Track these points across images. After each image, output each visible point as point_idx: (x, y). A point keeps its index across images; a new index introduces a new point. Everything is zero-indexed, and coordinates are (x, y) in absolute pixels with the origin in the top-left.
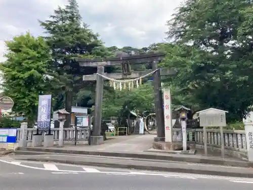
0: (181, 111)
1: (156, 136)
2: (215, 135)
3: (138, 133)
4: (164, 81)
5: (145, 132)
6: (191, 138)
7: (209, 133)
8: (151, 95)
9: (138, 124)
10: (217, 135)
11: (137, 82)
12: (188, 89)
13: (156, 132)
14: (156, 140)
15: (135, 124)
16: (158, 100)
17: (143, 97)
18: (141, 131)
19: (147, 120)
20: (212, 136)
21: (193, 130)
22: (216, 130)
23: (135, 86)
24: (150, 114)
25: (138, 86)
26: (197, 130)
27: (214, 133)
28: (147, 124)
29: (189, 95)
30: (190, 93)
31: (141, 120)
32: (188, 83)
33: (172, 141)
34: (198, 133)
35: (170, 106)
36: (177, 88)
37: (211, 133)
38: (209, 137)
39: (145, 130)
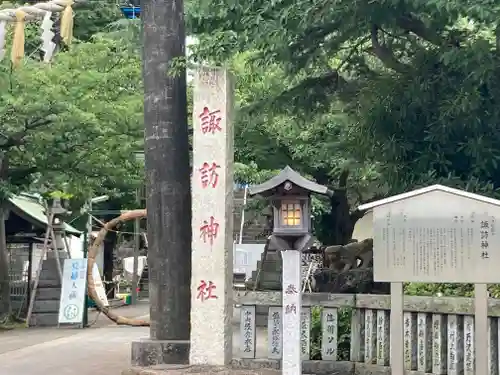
0: (280, 196)
1: (144, 335)
2: (452, 329)
3: (48, 320)
4: (199, 28)
5: (93, 316)
6: (329, 345)
7: (422, 319)
8: (131, 106)
9: (52, 267)
10: (461, 328)
11: (47, 24)
12: (332, 80)
13: (143, 314)
14: (144, 356)
15: (36, 266)
16: (162, 132)
17: (88, 116)
18: (71, 307)
19: (110, 243)
20: (437, 331)
21: (344, 300)
22: (455, 303)
23: (32, 47)
24: (126, 214)
25: (48, 47)
26: (363, 299)
27: (445, 316)
28: (110, 267)
29: (335, 114)
30: (337, 104)
31: (75, 245)
32: (335, 47)
33: (229, 363)
34: (369, 314)
35: (222, 172)
36: (274, 71)
37: (429, 315)
38: (421, 340)
39: (90, 302)
